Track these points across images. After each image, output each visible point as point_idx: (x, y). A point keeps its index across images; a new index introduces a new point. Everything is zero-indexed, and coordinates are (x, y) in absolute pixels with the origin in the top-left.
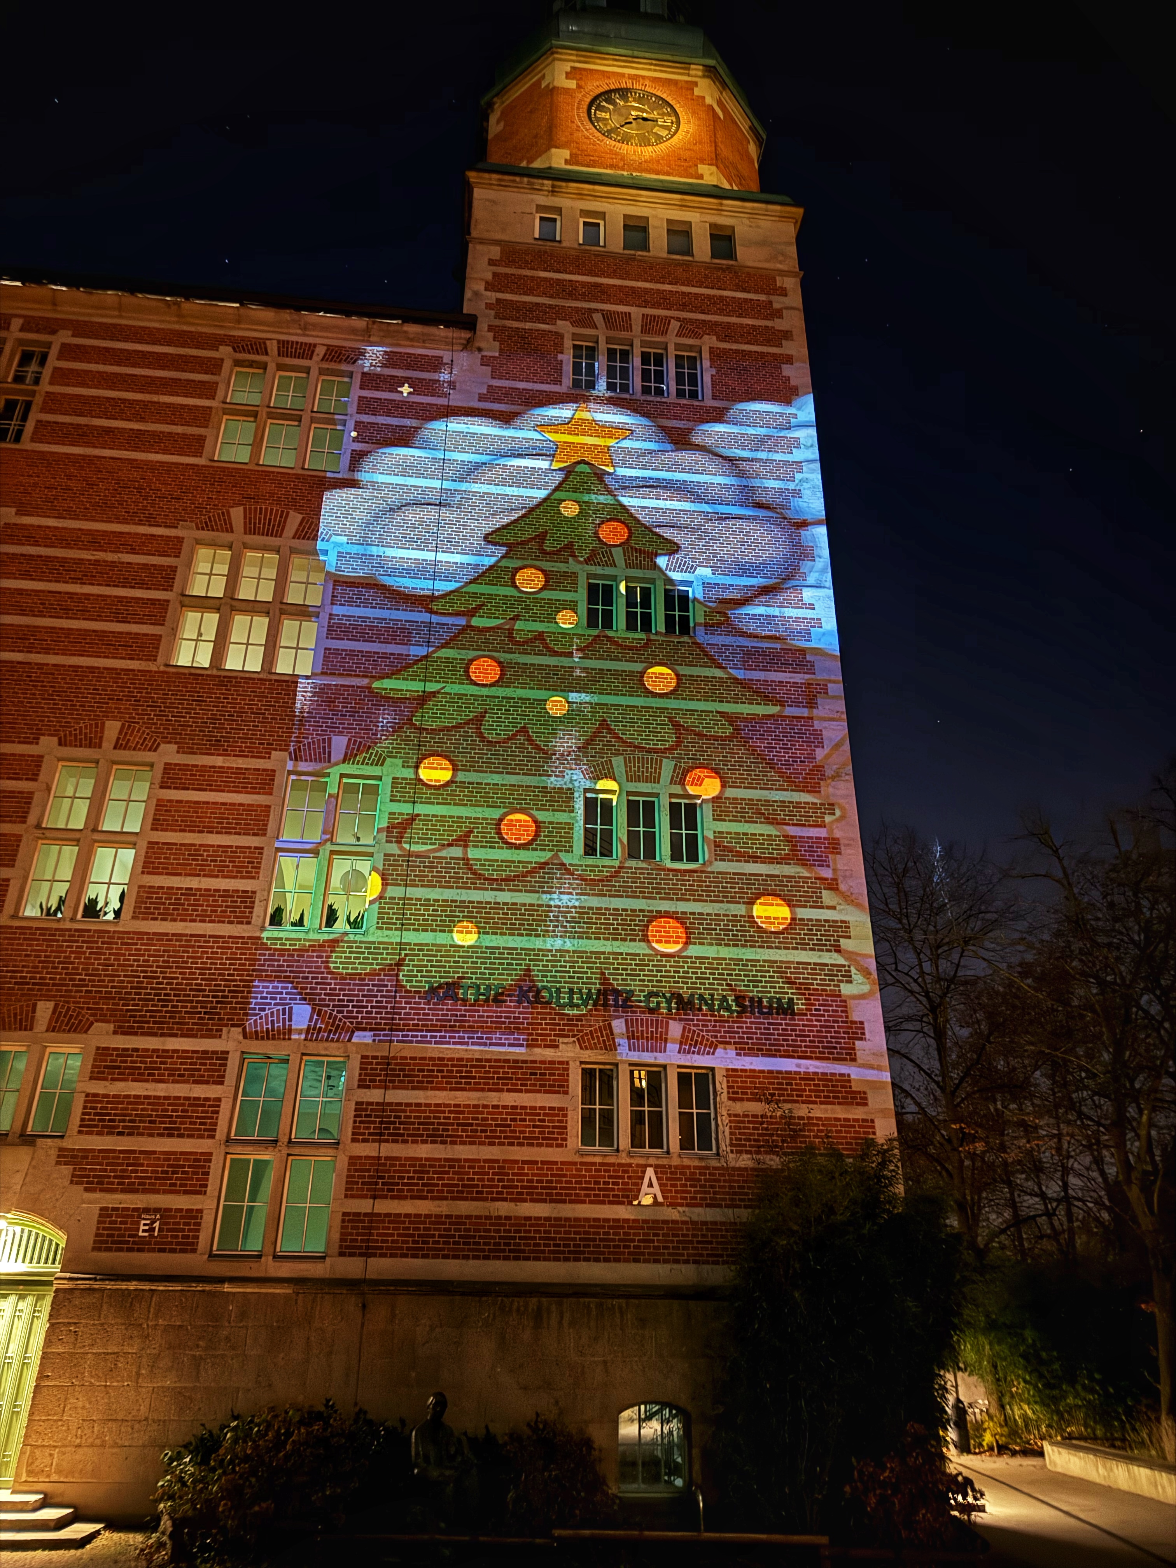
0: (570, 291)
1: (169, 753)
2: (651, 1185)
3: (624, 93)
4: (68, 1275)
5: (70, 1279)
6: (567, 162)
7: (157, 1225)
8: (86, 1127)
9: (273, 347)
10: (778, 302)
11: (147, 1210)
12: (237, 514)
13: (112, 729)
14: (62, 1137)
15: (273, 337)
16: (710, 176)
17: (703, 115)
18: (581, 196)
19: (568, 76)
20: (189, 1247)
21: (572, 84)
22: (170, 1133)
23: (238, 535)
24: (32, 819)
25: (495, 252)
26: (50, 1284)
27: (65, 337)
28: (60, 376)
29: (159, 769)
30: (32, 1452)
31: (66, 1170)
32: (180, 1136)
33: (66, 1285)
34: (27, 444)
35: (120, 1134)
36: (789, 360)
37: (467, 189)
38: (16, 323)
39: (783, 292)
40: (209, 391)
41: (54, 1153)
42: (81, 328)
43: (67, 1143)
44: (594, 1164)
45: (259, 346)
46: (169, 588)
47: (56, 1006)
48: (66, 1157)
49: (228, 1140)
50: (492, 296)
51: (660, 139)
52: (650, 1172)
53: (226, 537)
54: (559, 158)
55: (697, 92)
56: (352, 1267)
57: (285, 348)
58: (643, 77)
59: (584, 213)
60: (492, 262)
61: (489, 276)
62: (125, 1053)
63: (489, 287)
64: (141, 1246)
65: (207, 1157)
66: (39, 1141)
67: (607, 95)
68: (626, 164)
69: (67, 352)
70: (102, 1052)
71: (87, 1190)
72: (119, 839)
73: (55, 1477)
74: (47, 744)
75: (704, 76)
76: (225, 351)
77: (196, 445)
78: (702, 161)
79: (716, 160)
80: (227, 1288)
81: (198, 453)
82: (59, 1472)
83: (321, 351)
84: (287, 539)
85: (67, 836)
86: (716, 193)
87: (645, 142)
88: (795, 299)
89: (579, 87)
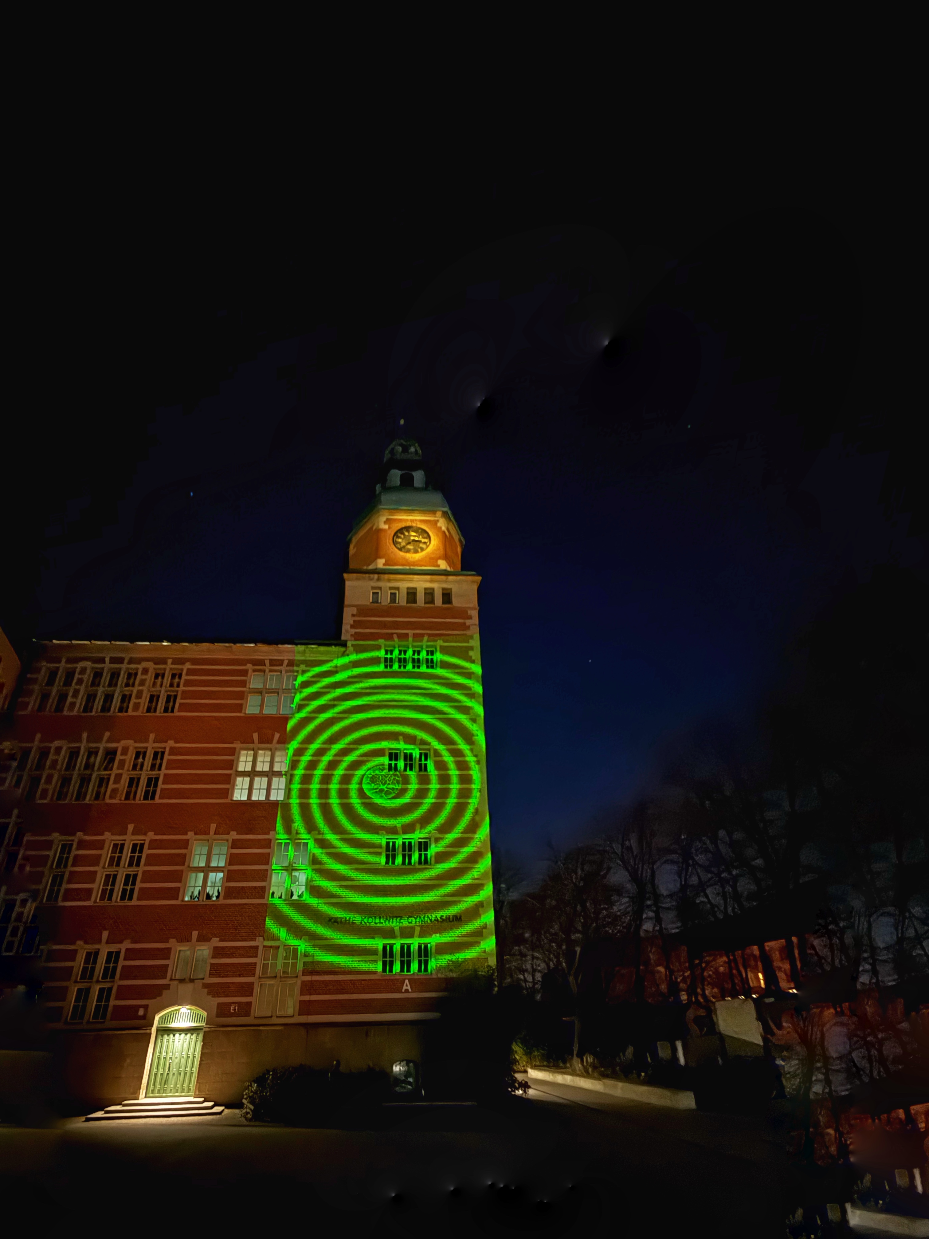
0: (384, 625)
1: (234, 835)
2: (407, 986)
3: (408, 529)
4: (208, 1026)
5: (209, 1028)
6: (384, 565)
7: (237, 1008)
8: (211, 975)
9: (267, 662)
10: (468, 622)
11: (233, 1003)
12: (255, 736)
13: (213, 827)
14: (203, 979)
15: (267, 658)
16: (443, 565)
17: (440, 535)
18: (389, 580)
19: (385, 523)
20: (248, 1014)
21: (386, 527)
22: (240, 976)
23: (256, 745)
24: (186, 864)
25: (354, 611)
26: (202, 1029)
27: (188, 666)
28: (188, 683)
29: (230, 842)
30: (199, 1085)
31: (206, 990)
32: (243, 976)
33: (207, 1029)
34: (176, 713)
35: (223, 977)
36: (472, 648)
37: (343, 582)
38: (170, 661)
39: (470, 618)
40: (243, 684)
41: (201, 984)
42: (194, 661)
43: (204, 981)
44: (387, 979)
45: (261, 663)
46: (231, 769)
47: (199, 933)
48: (205, 986)
49: (260, 978)
50: (353, 631)
51: (422, 549)
52: (407, 981)
53: (251, 746)
54: (380, 563)
55: (439, 525)
56: (303, 1019)
57: (273, 663)
58: (416, 520)
59: (391, 588)
60: (353, 615)
61: (352, 622)
62: (223, 948)
63: (352, 627)
64: (232, 1015)
65: (253, 983)
66: (196, 981)
67: (401, 531)
68: (408, 563)
69: (190, 672)
70: (216, 948)
71: (213, 997)
72: (217, 869)
73: (208, 1093)
74: (191, 834)
75: (442, 517)
76: (249, 666)
77: (239, 708)
78: (440, 558)
79: (446, 557)
80: (261, 1028)
81: (240, 711)
82: (208, 1091)
83: (286, 662)
84: (274, 744)
85: (199, 869)
86: (445, 573)
87: (416, 552)
88: (476, 620)
89: (389, 528)
